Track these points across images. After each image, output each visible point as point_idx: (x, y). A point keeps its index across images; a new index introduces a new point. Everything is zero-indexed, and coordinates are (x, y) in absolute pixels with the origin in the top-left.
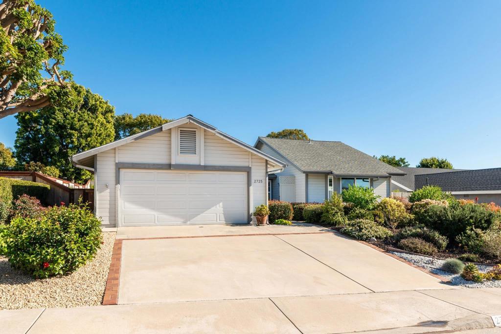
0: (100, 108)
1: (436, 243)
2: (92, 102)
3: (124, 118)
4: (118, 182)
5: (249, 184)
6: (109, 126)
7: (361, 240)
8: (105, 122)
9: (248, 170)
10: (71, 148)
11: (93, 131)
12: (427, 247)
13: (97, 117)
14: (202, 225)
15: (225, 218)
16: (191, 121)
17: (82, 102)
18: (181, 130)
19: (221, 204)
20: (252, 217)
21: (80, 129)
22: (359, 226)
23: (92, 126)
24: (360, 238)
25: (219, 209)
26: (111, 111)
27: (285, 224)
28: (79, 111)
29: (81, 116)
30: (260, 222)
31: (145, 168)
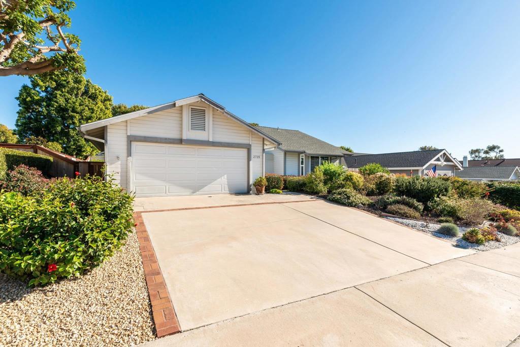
0: (99, 96)
1: (416, 208)
2: (92, 91)
3: (120, 107)
4: (129, 154)
5: (249, 159)
6: (107, 111)
7: (351, 206)
8: (104, 108)
9: (248, 148)
10: (72, 129)
11: (93, 115)
13: (97, 104)
15: (229, 188)
16: (202, 99)
17: (83, 89)
18: (191, 108)
19: (225, 176)
20: (251, 187)
21: (81, 112)
22: (346, 195)
23: (92, 111)
24: (350, 205)
25: (224, 180)
26: (109, 100)
28: (80, 97)
29: (82, 102)
30: (259, 192)
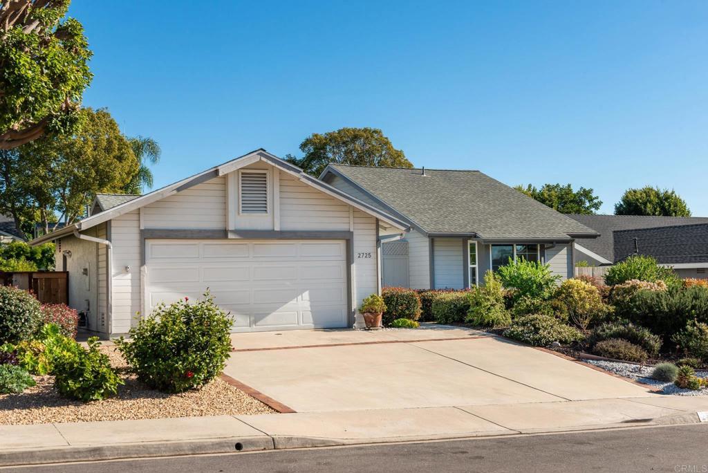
1: (646, 346)
4: (143, 262)
5: (349, 260)
7: (539, 346)
9: (347, 238)
12: (634, 350)
14: (279, 331)
15: (314, 319)
16: (263, 159)
18: (242, 173)
19: (306, 295)
20: (355, 316)
22: (534, 326)
24: (537, 343)
25: (303, 302)
27: (411, 327)
30: (370, 325)
31: (185, 238)
